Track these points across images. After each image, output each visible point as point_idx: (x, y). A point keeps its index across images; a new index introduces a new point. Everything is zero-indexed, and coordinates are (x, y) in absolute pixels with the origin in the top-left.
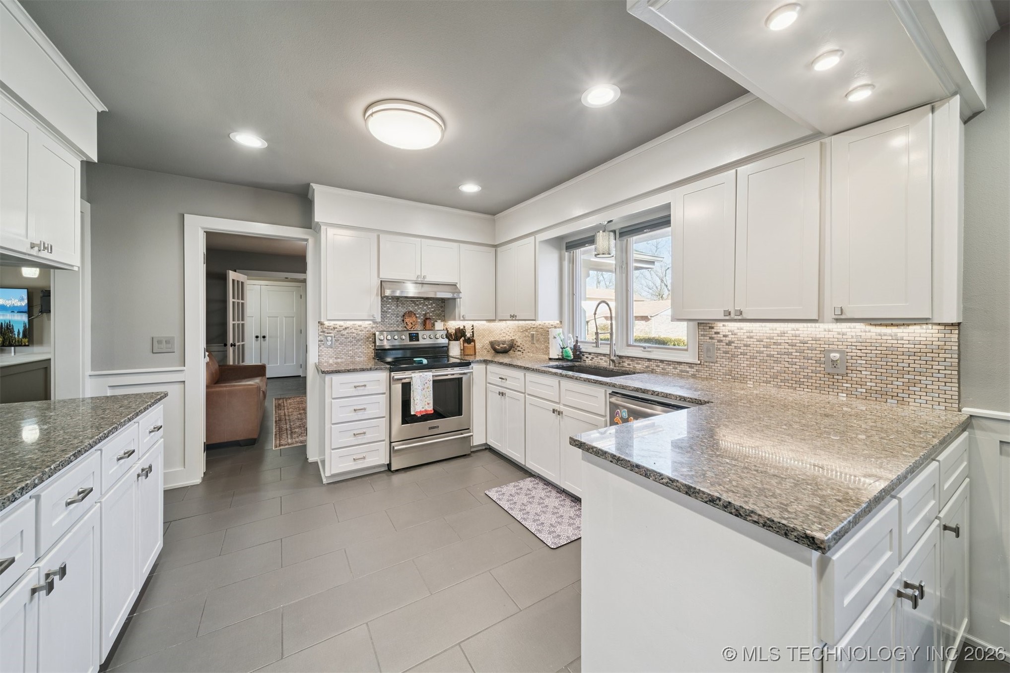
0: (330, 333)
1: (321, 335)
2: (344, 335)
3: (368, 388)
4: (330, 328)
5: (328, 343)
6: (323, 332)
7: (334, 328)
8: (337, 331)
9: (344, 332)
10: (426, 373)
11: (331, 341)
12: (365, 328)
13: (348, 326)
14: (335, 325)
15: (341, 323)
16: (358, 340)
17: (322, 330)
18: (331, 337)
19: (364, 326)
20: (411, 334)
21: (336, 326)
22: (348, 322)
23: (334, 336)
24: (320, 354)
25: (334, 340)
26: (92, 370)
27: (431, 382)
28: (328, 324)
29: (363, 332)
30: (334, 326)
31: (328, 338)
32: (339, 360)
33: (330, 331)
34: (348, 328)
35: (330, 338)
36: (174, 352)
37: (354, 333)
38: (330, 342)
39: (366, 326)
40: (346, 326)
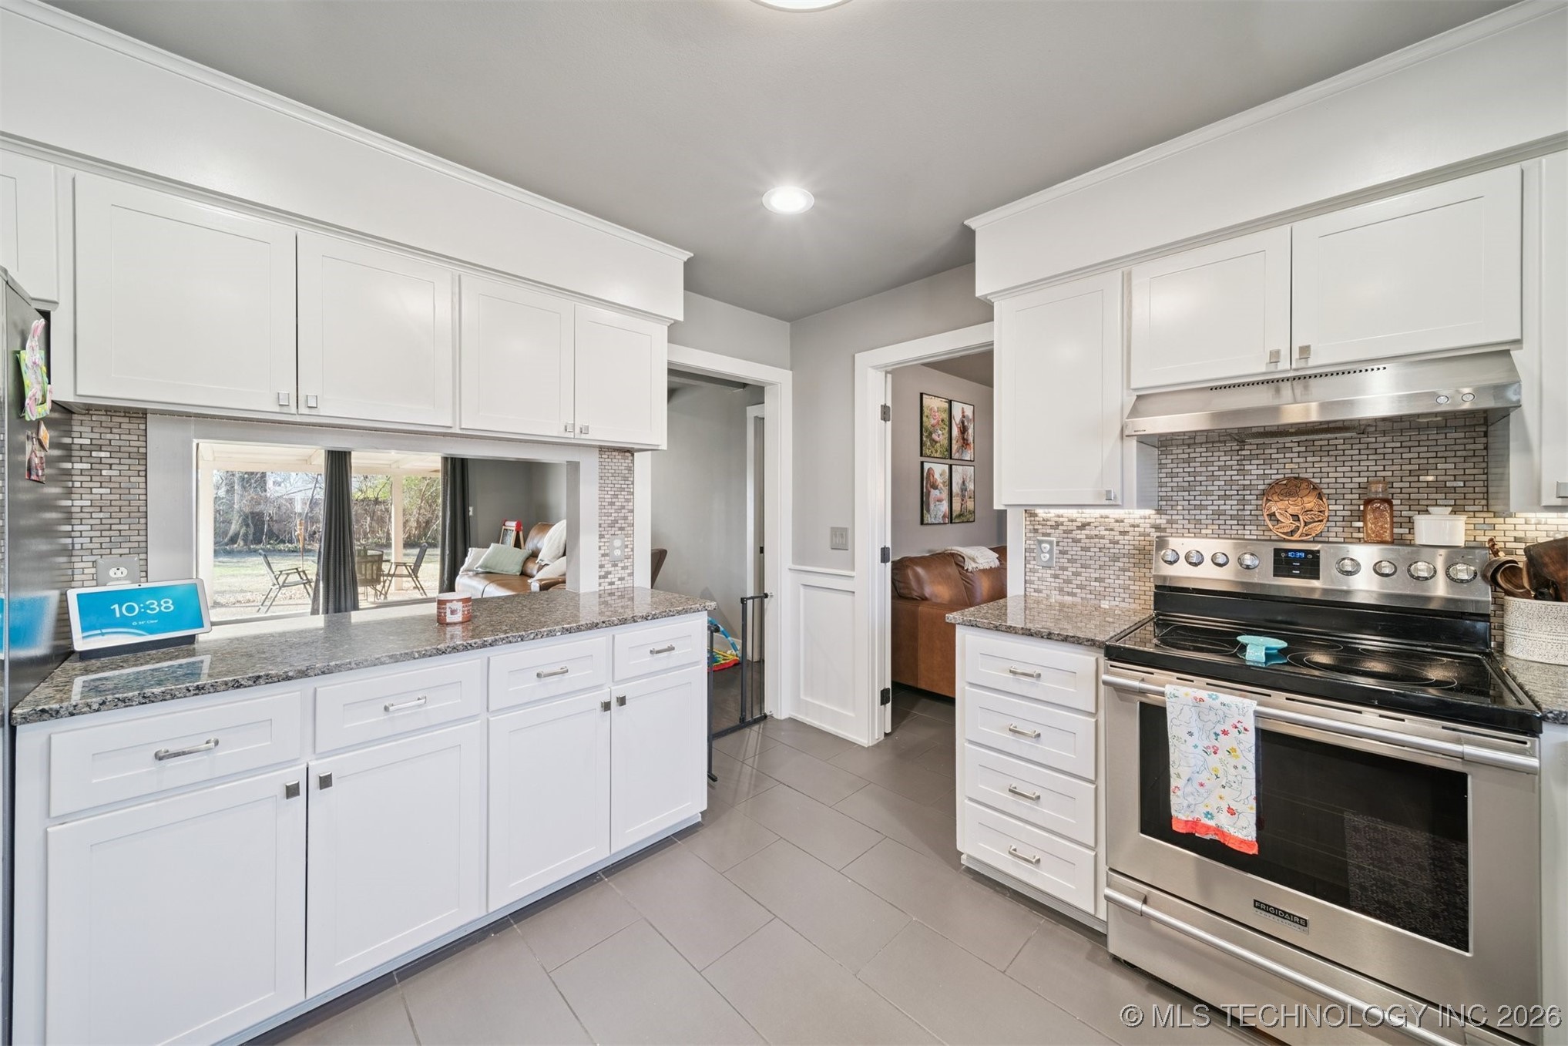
0: (1049, 535)
1: (1030, 539)
2: (1079, 541)
3: (1044, 682)
4: (1048, 523)
5: (1042, 555)
6: (1036, 531)
7: (1057, 525)
8: (1065, 532)
9: (1081, 535)
10: (1225, 697)
11: (1051, 552)
12: (1133, 526)
13: (1088, 520)
14: (1059, 516)
15: (1073, 513)
16: (1115, 558)
17: (1031, 527)
18: (1051, 543)
19: (1132, 521)
20: (1287, 551)
21: (1061, 519)
22: (1087, 511)
23: (1058, 543)
24: (1028, 578)
25: (1055, 551)
26: (794, 562)
27: (1250, 738)
28: (1044, 515)
29: (1126, 537)
30: (1057, 519)
31: (1043, 545)
32: (1068, 599)
33: (1049, 531)
34: (1089, 524)
35: (1048, 546)
36: (847, 550)
37: (1103, 537)
38: (1048, 556)
39: (1137, 521)
40: (1084, 520)
